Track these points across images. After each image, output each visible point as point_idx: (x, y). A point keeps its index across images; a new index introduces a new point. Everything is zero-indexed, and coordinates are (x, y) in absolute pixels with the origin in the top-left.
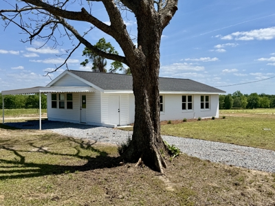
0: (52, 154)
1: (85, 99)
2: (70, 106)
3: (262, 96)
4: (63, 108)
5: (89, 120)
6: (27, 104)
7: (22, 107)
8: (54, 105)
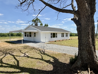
0: (31, 58)
1: (35, 34)
2: (30, 36)
3: (73, 33)
4: (28, 36)
5: (36, 40)
6: (17, 35)
7: (16, 36)
8: (25, 36)
